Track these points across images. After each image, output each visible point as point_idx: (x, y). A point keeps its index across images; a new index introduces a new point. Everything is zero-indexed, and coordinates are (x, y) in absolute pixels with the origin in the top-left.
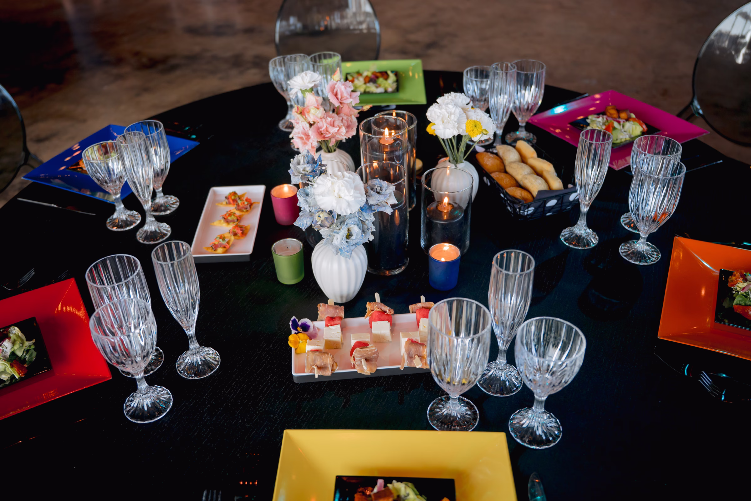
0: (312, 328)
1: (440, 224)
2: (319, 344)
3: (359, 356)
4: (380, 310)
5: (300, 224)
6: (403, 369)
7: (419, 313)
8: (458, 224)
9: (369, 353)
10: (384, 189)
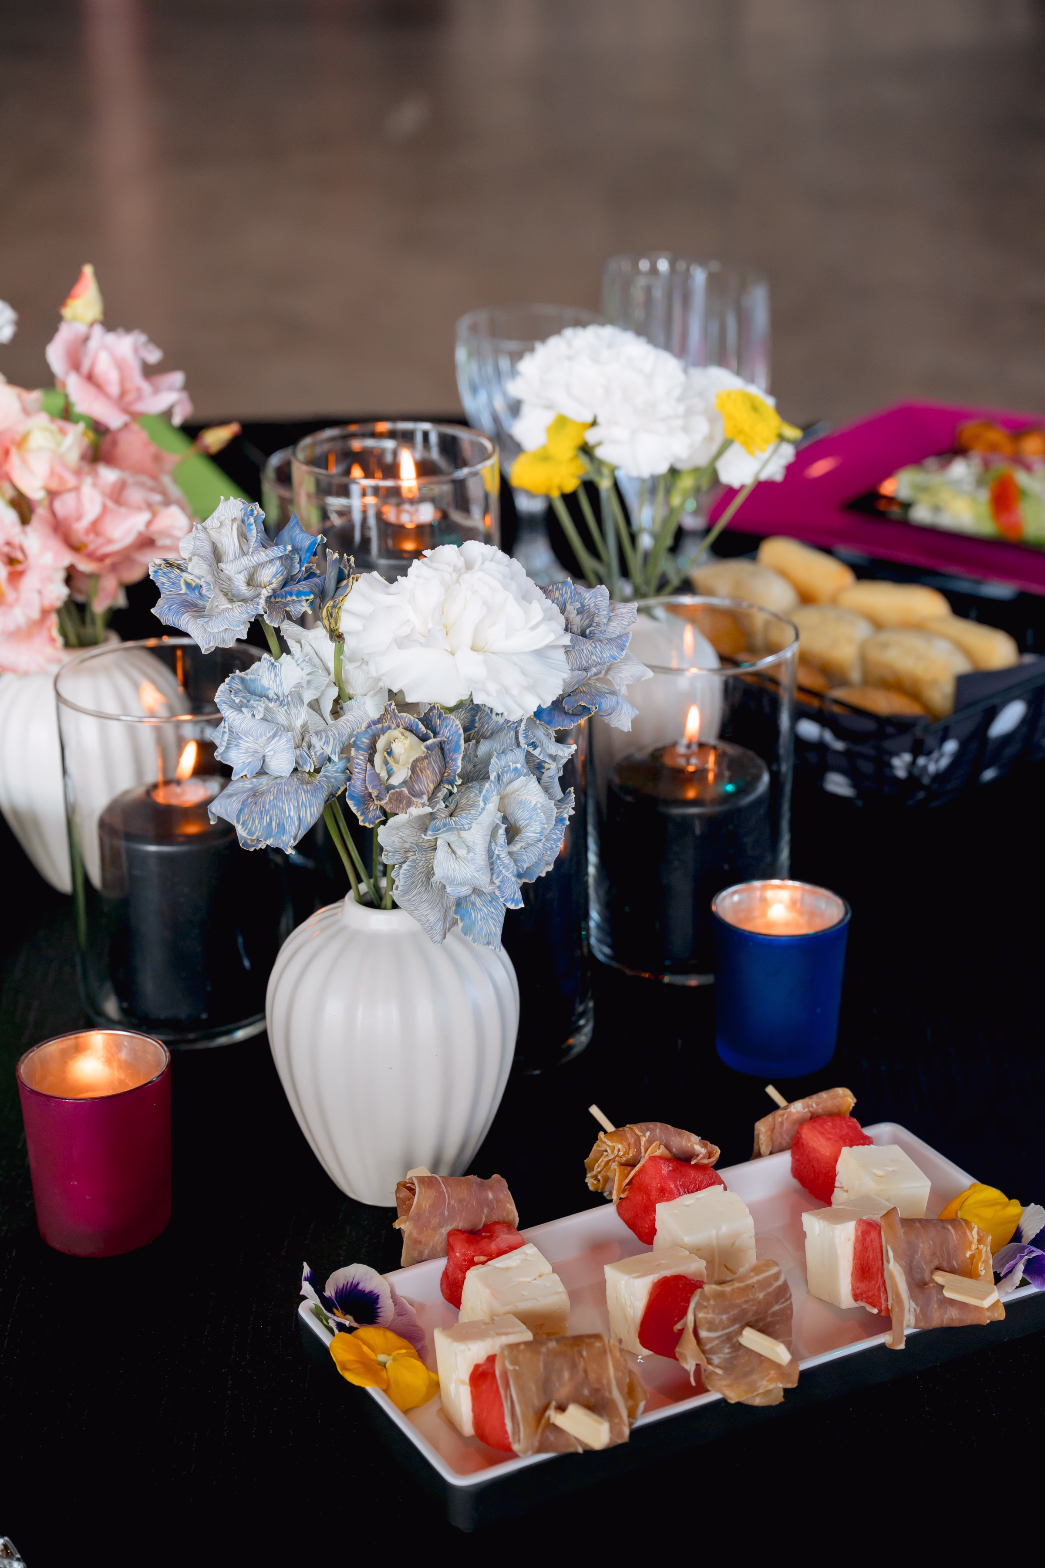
0: (390, 1302)
1: (700, 816)
2: (503, 1331)
3: (724, 1317)
4: (667, 1153)
5: (270, 824)
6: (902, 1346)
7: (822, 1134)
8: (762, 811)
9: (761, 1296)
10: (601, 618)
